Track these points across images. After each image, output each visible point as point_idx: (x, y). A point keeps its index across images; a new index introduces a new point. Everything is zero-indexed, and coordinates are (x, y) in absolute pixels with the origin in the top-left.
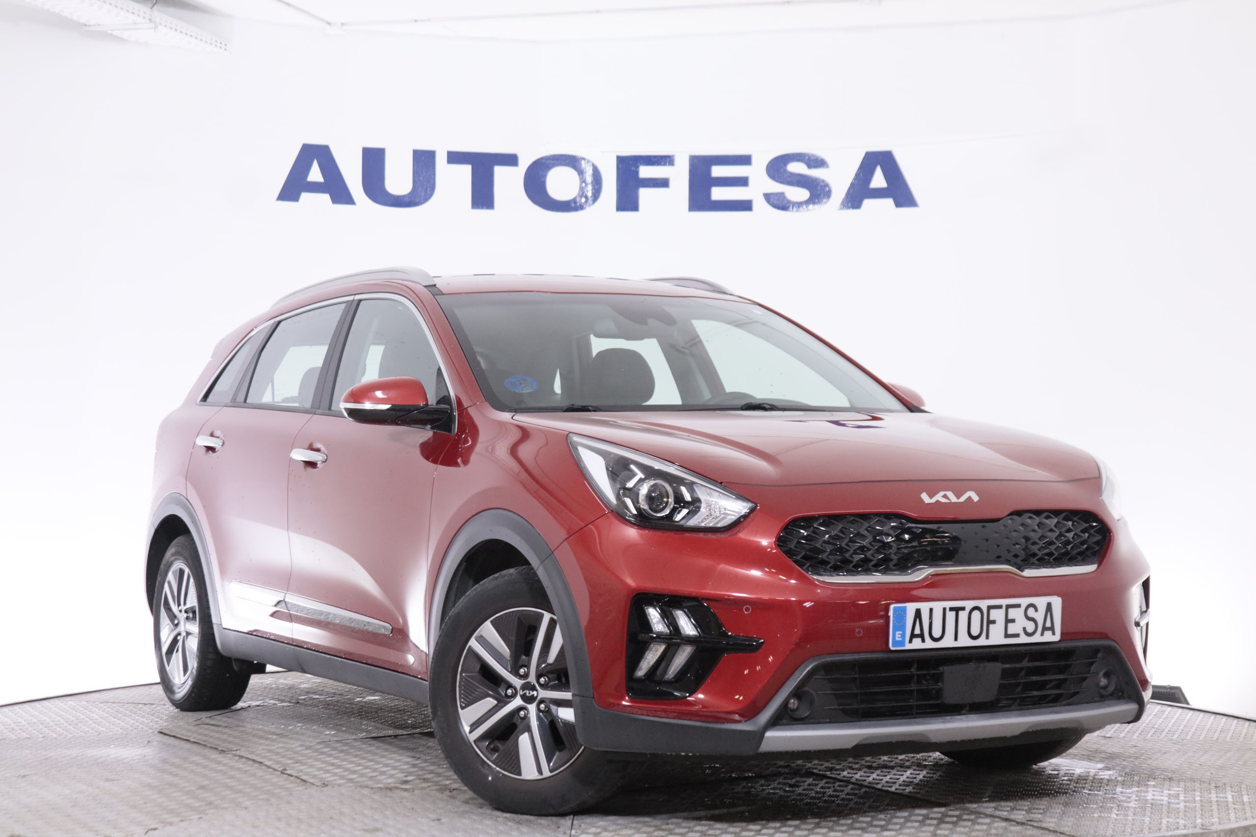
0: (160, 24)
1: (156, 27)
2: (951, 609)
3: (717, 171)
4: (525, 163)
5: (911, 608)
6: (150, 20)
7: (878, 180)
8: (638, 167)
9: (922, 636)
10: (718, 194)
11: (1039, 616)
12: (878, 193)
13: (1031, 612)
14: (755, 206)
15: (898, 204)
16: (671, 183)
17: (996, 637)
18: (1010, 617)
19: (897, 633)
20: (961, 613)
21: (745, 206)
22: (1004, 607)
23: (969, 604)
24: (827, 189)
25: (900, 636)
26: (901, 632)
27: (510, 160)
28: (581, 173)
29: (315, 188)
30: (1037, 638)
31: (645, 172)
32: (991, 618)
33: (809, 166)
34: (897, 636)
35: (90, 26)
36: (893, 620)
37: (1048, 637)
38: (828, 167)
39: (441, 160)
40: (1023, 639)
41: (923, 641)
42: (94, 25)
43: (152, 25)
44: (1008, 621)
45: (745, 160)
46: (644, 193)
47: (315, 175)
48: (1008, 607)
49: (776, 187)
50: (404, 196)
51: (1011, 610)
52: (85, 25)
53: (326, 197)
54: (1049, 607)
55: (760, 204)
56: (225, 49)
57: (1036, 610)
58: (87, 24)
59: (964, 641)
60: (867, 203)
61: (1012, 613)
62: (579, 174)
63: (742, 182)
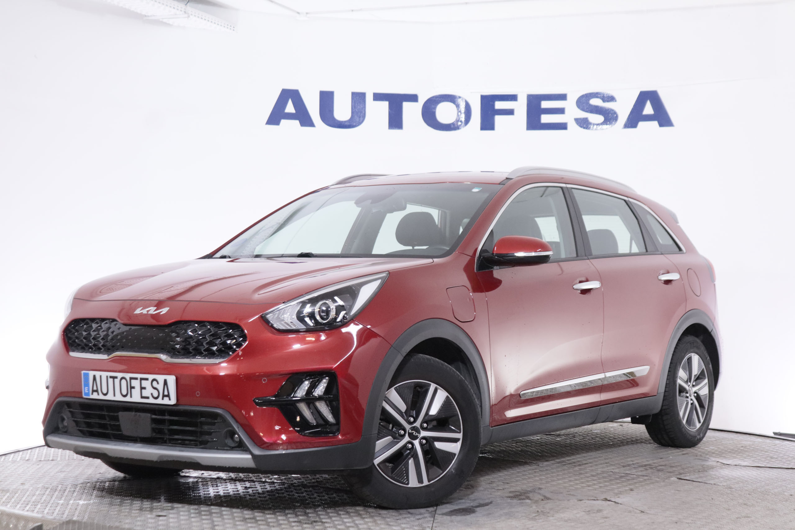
0: (192, 15)
1: (189, 17)
2: (111, 377)
3: (545, 104)
4: (422, 100)
5: (91, 373)
6: (185, 12)
7: (648, 109)
8: (494, 102)
9: (97, 391)
10: (545, 119)
11: (160, 387)
12: (648, 118)
13: (155, 384)
14: (569, 126)
15: (661, 125)
16: (515, 112)
17: (136, 398)
20: (115, 380)
21: (563, 126)
23: (120, 375)
24: (615, 115)
26: (87, 388)
27: (413, 98)
28: (458, 106)
29: (290, 116)
30: (159, 401)
31: (499, 105)
33: (604, 101)
35: (148, 16)
36: (84, 380)
37: (166, 401)
38: (616, 101)
39: (369, 98)
40: (151, 401)
41: (98, 394)
42: (151, 16)
43: (186, 15)
44: (142, 388)
45: (563, 97)
46: (498, 119)
47: (290, 108)
48: (142, 379)
49: (583, 115)
50: (345, 122)
51: (143, 382)
52: (146, 16)
53: (297, 122)
54: (165, 382)
55: (572, 126)
56: (234, 30)
57: (158, 383)
58: (147, 15)
59: (119, 398)
60: (641, 124)
61: (144, 383)
62: (457, 107)
63: (561, 111)
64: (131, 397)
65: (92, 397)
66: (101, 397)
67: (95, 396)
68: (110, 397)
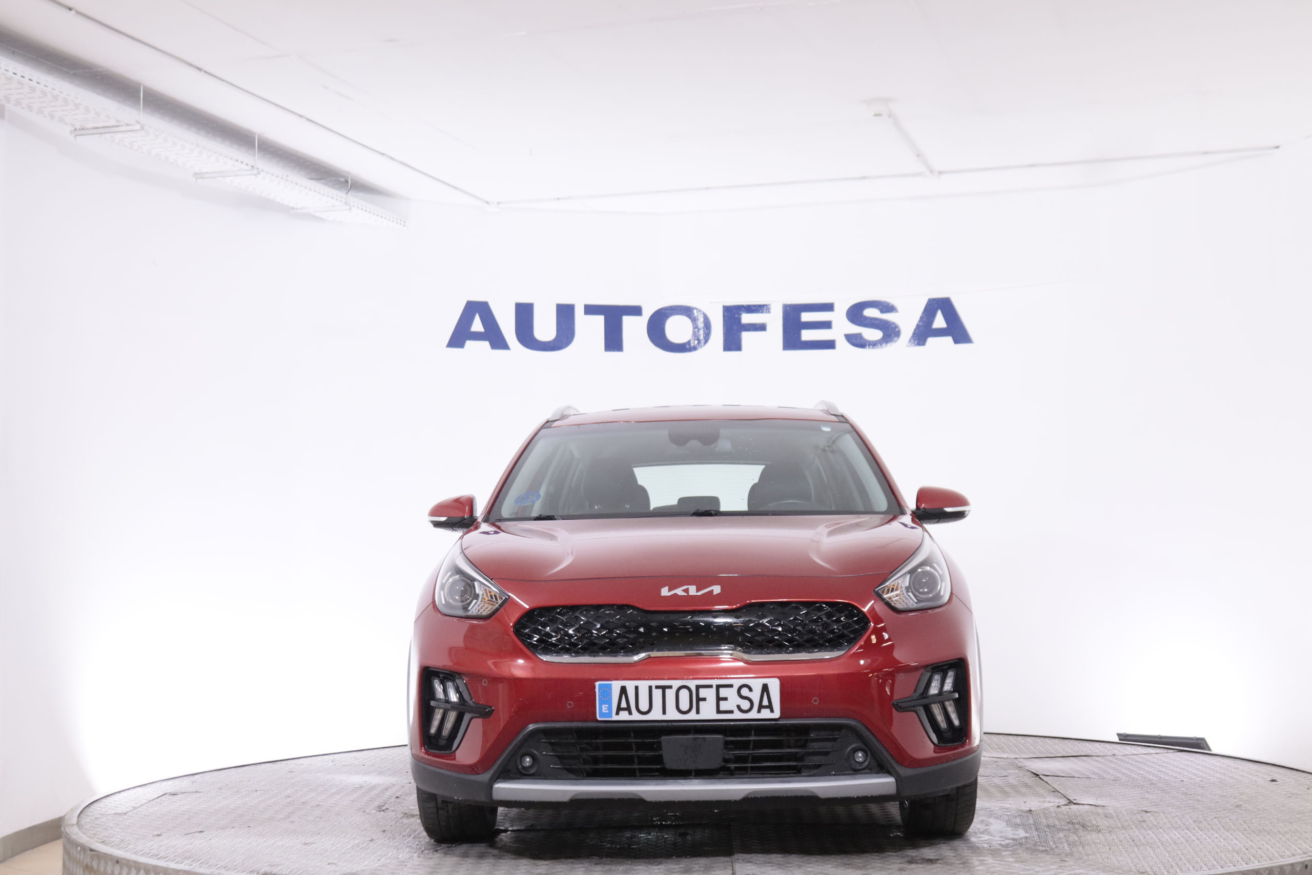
17: (708, 712)
18: (721, 695)
19: (604, 706)
22: (714, 687)
25: (606, 708)
32: (701, 696)
34: (604, 709)
44: (719, 699)
48: (718, 687)
51: (721, 690)
61: (723, 692)
64: (698, 712)
65: (615, 718)
66: (636, 716)
67: (624, 716)
68: (656, 715)
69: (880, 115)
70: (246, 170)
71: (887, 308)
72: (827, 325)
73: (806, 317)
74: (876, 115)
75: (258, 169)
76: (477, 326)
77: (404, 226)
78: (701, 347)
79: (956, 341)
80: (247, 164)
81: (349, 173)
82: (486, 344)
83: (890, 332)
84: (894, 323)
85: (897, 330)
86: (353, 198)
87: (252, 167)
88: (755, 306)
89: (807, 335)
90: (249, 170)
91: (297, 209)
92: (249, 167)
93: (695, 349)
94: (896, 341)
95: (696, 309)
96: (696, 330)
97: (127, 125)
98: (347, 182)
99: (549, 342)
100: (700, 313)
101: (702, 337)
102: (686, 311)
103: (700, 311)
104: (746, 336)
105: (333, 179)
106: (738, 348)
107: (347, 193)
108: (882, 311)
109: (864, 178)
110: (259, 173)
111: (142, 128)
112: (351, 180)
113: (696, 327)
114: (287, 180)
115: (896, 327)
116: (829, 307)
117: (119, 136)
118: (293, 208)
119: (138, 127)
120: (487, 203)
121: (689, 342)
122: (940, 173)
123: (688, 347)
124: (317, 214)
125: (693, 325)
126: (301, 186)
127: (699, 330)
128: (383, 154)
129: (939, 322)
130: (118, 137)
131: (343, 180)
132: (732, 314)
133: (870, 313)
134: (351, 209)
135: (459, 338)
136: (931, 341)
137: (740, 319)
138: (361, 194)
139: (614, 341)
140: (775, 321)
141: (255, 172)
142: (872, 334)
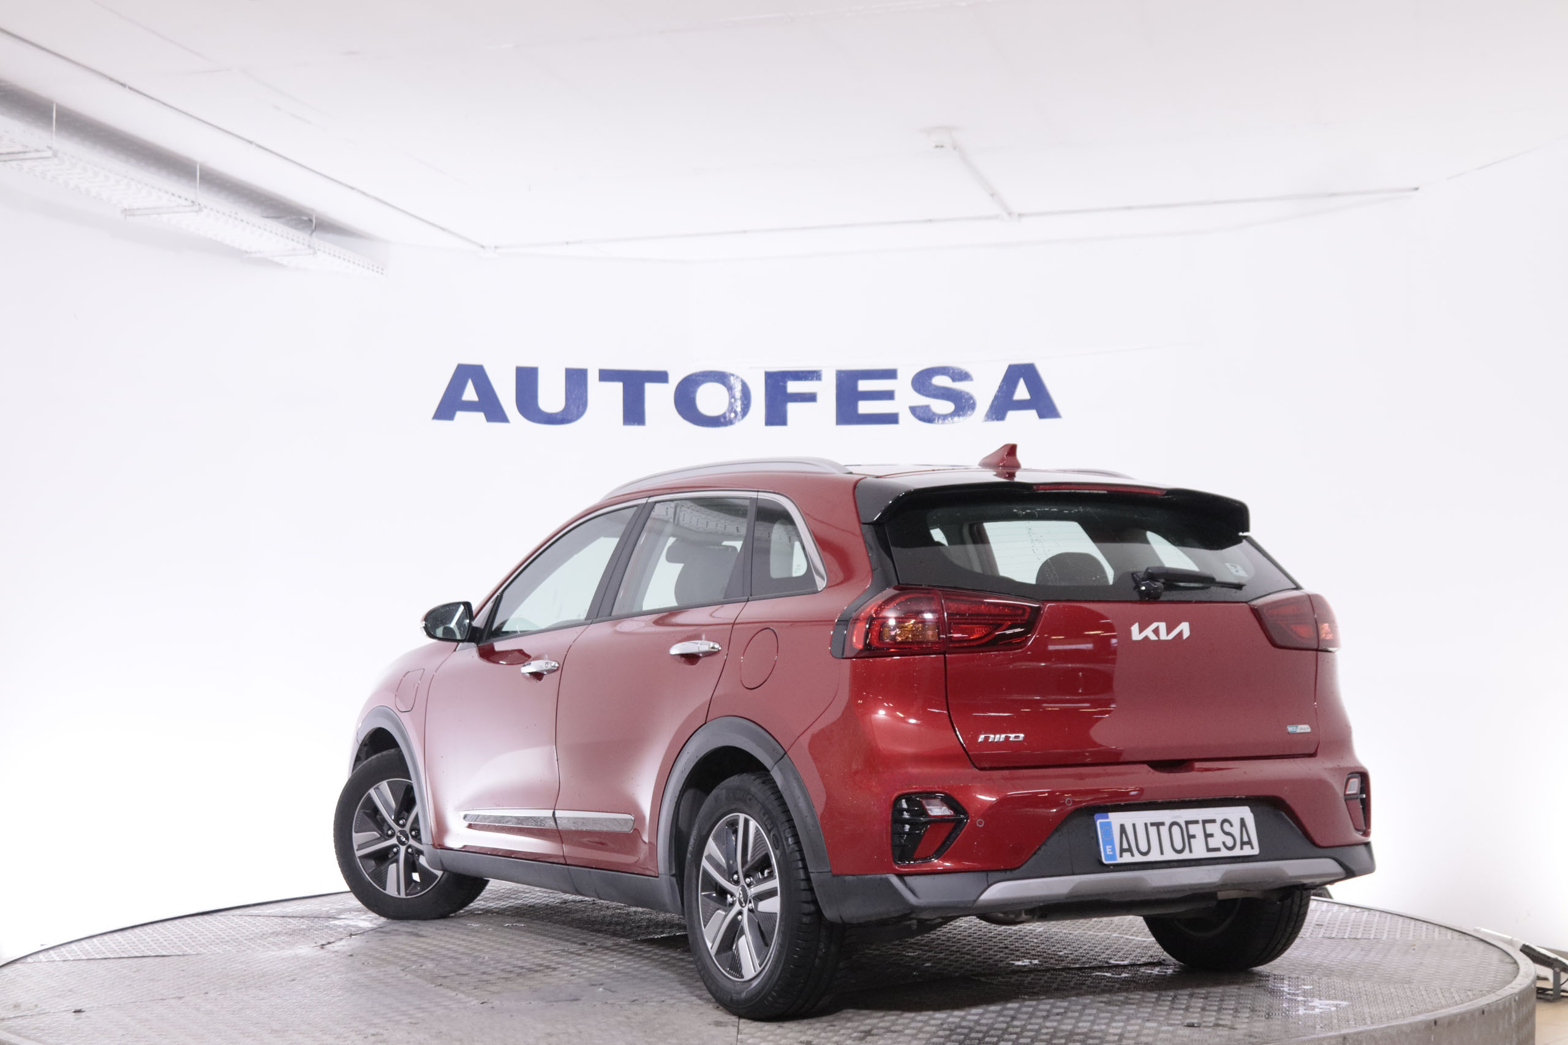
69: (942, 147)
70: (185, 206)
71: (961, 376)
72: (889, 395)
73: (864, 385)
74: (937, 147)
75: (199, 205)
76: (470, 394)
77: (382, 273)
78: (739, 420)
79: (1042, 416)
80: (186, 199)
81: (313, 210)
82: (480, 416)
83: (963, 404)
84: (968, 394)
85: (972, 401)
86: (319, 241)
87: (193, 202)
88: (803, 372)
89: (865, 407)
90: (189, 206)
91: (250, 253)
92: (189, 203)
93: (730, 422)
94: (970, 415)
95: (733, 375)
96: (733, 400)
97: (37, 151)
98: (311, 221)
99: (556, 414)
100: (738, 380)
101: (739, 409)
102: (721, 378)
103: (737, 377)
104: (792, 408)
105: (294, 217)
106: (783, 421)
107: (311, 235)
108: (954, 380)
109: (930, 221)
110: (200, 210)
111: (55, 155)
112: (316, 218)
113: (732, 396)
114: (236, 218)
115: (971, 398)
116: (891, 374)
117: (28, 163)
118: (246, 252)
119: (49, 153)
120: (483, 247)
121: (724, 416)
122: (1020, 215)
123: (722, 420)
124: (276, 259)
125: (730, 395)
126: (254, 225)
127: (735, 400)
128: (353, 188)
129: (1022, 392)
130: (27, 165)
131: (305, 218)
132: (776, 382)
133: (941, 381)
134: (315, 253)
135: (447, 409)
136: (1011, 415)
137: (785, 388)
138: (330, 236)
139: (634, 413)
140: (826, 390)
141: (196, 208)
142: (943, 407)
